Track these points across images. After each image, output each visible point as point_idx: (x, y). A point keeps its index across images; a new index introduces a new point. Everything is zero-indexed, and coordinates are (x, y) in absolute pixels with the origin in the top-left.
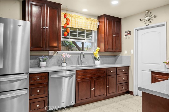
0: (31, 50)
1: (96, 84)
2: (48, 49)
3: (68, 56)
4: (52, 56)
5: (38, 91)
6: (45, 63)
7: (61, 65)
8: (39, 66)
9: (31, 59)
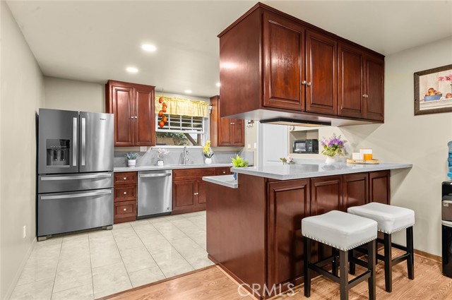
0: (116, 146)
1: (201, 187)
2: (138, 143)
3: (166, 152)
4: (144, 153)
5: (125, 193)
6: (135, 161)
7: (156, 165)
8: (127, 166)
9: (115, 156)
